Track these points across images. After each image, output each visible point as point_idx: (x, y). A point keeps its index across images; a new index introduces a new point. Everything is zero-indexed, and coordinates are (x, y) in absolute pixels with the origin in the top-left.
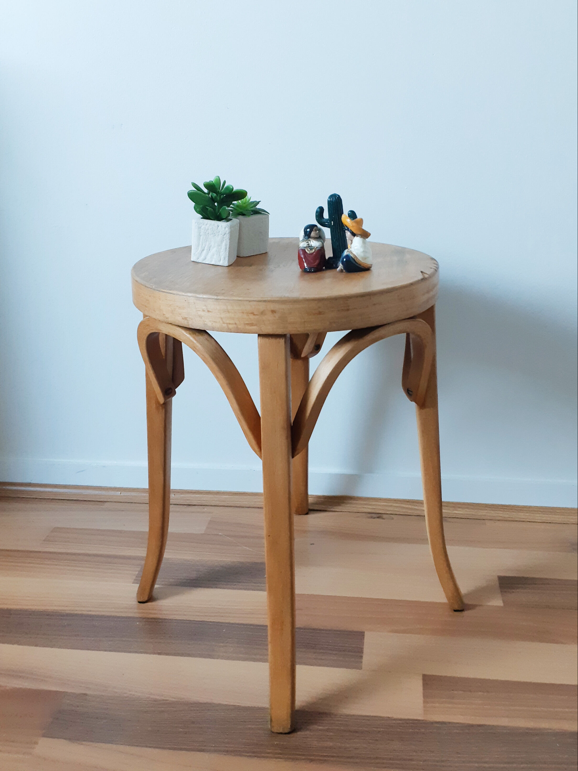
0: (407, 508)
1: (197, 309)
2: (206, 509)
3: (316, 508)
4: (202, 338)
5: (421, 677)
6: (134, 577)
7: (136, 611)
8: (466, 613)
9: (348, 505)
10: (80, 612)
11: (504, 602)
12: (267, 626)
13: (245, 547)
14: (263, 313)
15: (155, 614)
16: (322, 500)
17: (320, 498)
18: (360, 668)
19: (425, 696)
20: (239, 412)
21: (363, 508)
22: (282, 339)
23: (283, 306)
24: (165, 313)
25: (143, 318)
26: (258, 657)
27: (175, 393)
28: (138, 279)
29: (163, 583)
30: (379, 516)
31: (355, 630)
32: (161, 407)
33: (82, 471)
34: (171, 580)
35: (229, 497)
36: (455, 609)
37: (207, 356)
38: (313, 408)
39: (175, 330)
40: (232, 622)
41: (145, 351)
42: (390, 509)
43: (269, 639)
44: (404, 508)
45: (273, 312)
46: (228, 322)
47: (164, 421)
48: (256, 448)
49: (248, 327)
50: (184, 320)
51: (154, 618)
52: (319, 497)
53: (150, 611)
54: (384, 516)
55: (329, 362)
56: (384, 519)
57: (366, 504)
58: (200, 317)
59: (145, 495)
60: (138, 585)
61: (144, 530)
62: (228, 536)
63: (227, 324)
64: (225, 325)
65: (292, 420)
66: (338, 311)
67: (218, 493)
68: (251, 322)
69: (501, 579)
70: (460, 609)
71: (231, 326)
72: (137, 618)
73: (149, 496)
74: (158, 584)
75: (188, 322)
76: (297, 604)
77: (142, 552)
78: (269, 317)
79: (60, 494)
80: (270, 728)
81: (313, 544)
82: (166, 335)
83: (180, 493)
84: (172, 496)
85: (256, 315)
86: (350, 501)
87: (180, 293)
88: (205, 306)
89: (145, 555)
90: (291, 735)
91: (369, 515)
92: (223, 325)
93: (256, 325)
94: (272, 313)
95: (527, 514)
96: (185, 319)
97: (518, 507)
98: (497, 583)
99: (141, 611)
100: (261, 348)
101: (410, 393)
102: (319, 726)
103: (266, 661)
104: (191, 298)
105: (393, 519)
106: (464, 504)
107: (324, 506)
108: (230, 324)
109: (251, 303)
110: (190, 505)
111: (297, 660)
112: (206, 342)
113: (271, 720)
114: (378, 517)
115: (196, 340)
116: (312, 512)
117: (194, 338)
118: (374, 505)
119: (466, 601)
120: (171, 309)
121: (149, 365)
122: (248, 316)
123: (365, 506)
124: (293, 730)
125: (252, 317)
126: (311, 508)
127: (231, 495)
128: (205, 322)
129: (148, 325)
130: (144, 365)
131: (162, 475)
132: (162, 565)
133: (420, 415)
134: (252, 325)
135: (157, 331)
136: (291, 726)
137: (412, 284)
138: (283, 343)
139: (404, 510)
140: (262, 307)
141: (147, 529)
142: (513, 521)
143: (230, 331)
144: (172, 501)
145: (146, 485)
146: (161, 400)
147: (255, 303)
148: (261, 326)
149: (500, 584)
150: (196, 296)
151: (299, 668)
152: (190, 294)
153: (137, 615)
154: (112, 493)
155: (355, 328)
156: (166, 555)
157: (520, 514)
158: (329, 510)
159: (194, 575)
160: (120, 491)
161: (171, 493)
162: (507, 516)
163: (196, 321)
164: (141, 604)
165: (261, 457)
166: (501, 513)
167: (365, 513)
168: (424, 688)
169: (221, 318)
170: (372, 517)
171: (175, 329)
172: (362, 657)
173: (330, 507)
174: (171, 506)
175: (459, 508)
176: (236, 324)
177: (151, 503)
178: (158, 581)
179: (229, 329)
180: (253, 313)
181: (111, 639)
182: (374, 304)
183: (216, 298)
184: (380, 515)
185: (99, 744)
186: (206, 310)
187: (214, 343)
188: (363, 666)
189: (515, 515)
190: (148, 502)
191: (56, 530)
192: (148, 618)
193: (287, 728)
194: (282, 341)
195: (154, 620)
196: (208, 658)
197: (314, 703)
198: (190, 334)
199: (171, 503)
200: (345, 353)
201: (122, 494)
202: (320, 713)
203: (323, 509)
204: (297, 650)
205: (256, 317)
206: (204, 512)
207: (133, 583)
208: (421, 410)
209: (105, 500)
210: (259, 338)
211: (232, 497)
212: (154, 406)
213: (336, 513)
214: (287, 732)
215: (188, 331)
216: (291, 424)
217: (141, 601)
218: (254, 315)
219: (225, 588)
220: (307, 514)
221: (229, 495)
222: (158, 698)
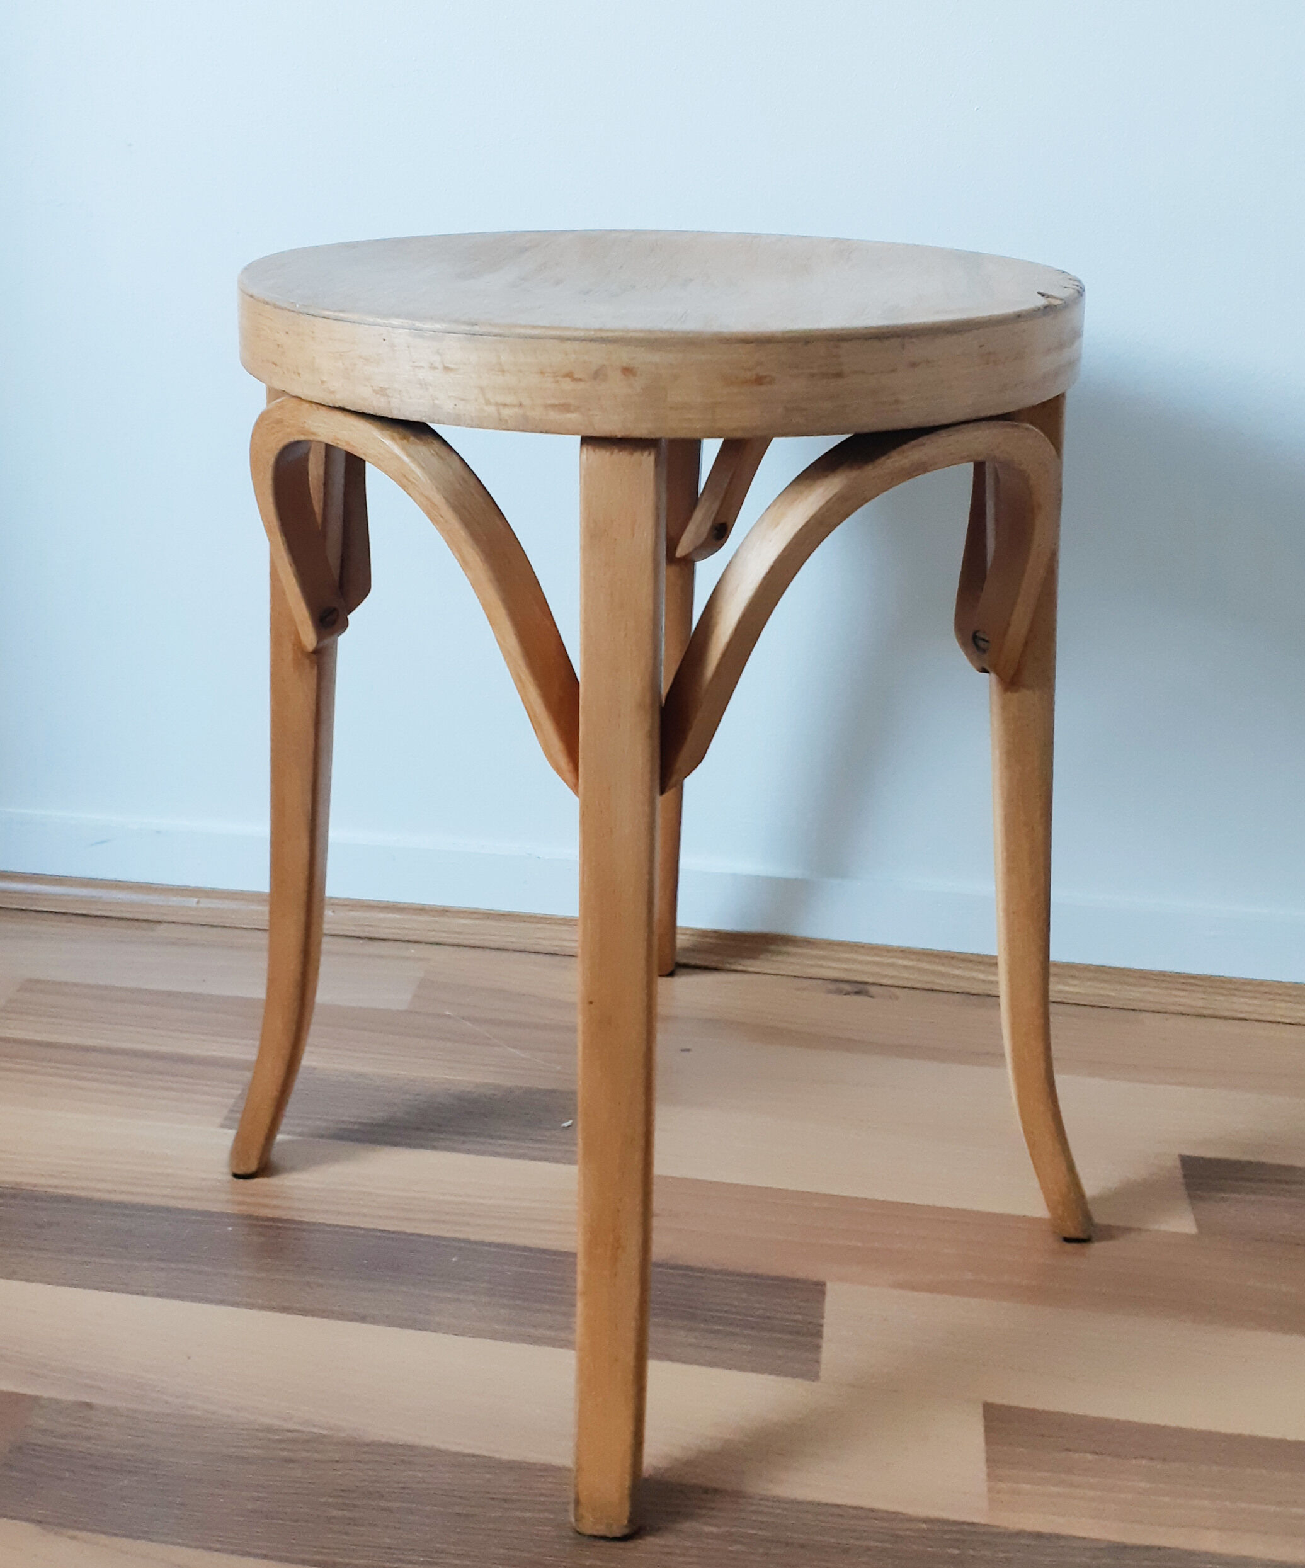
0: (933, 972)
1: (416, 364)
2: (413, 950)
3: (693, 962)
4: (424, 450)
5: (980, 1410)
6: (225, 1112)
7: (229, 1197)
8: (1096, 1247)
9: (780, 958)
10: (83, 1194)
11: (1199, 1225)
12: (574, 1255)
13: (512, 1050)
14: (598, 375)
15: (276, 1207)
16: (712, 941)
17: (707, 937)
18: (814, 1376)
19: (991, 1461)
20: (521, 662)
21: (821, 966)
22: (650, 454)
23: (656, 357)
24: (325, 379)
25: (269, 402)
26: (541, 1332)
27: (345, 625)
28: (254, 291)
29: (298, 1130)
30: (860, 989)
31: (800, 1275)
32: (307, 662)
33: (102, 842)
34: (318, 1123)
35: (472, 922)
36: (1067, 1235)
37: (438, 499)
38: (724, 655)
39: (353, 428)
40: (473, 1237)
41: (270, 500)
42: (890, 972)
43: (580, 1284)
44: (925, 971)
45: (627, 371)
46: (500, 399)
47: (315, 697)
48: (563, 761)
49: (554, 415)
50: (378, 396)
51: (273, 1219)
52: (705, 934)
53: (267, 1201)
54: (873, 990)
55: (777, 525)
56: (871, 997)
57: (823, 958)
58: (423, 385)
59: (260, 908)
60: (232, 1133)
61: (255, 996)
62: (469, 1019)
63: (497, 404)
64: (491, 409)
65: (664, 690)
66: (812, 375)
67: (444, 911)
68: (562, 401)
69: (1188, 1162)
70: (1082, 1236)
71: (506, 412)
72: (228, 1215)
73: (271, 913)
74: (284, 1133)
75: (389, 402)
76: (658, 1202)
77: (246, 1050)
78: (617, 386)
79: (47, 897)
80: (574, 1525)
81: (688, 1050)
82: (328, 447)
83: (347, 908)
84: (328, 913)
85: (580, 380)
86: (784, 949)
87: (371, 319)
88: (438, 353)
89: (252, 1056)
90: (630, 1544)
91: (832, 986)
92: (486, 408)
93: (577, 409)
94: (625, 374)
95: (1256, 1002)
96: (382, 391)
97: (1230, 980)
98: (1179, 1173)
99: (240, 1198)
100: (589, 479)
101: (982, 644)
102: (706, 1524)
103: (567, 1344)
104: (401, 331)
105: (897, 998)
106: (1087, 968)
107: (716, 958)
108: (505, 405)
109: (568, 345)
110: (371, 939)
111: (651, 1348)
112: (435, 461)
113: (577, 1502)
114: (857, 993)
115: (409, 455)
116: (684, 970)
117: (404, 449)
118: (847, 960)
119: (1099, 1218)
120: (343, 364)
121: (279, 539)
122: (557, 382)
123: (824, 963)
124: (635, 1532)
125: (567, 385)
126: (683, 960)
127: (478, 919)
128: (438, 399)
129: (280, 422)
130: (267, 543)
131: (305, 842)
132: (299, 1084)
133: (1004, 707)
134: (565, 408)
135: (302, 438)
136: (630, 1521)
137: (1019, 317)
138: (652, 464)
139: (925, 978)
140: (596, 356)
141: (259, 992)
142: (1216, 1017)
143: (503, 425)
144: (327, 927)
145: (262, 883)
146: (309, 639)
147: (576, 345)
148: (591, 413)
149: (1185, 1176)
150: (414, 325)
151: (656, 1369)
152: (395, 322)
153: (230, 1209)
154: (175, 900)
155: (859, 430)
156: (308, 1060)
157: (1235, 999)
158: (728, 966)
159: (379, 1114)
160: (197, 897)
161: (326, 907)
162: (1201, 1003)
163: (410, 398)
164: (241, 1180)
165: (575, 787)
166: (1183, 997)
167: (823, 979)
168: (988, 1441)
169: (482, 389)
170: (840, 992)
171: (353, 426)
172: (818, 1348)
173: (732, 961)
174: (325, 939)
175: (1073, 977)
176: (521, 405)
177: (273, 929)
178: (285, 1123)
179: (500, 420)
180: (569, 375)
181: (162, 1265)
182: (914, 365)
183: (469, 331)
184: (861, 986)
185: (115, 1539)
186: (440, 367)
187: (458, 463)
188: (823, 1373)
189: (1222, 1003)
190: (267, 928)
191: (31, 985)
192: (257, 1218)
193: (619, 1524)
194: (647, 460)
195: (271, 1223)
196: (410, 1327)
197: (689, 1463)
198: (393, 439)
199: (325, 931)
200: (822, 503)
201: (201, 905)
202: (706, 1491)
203: (713, 965)
204: (653, 1320)
205: (581, 386)
206: (408, 958)
207: (223, 1126)
208: (1009, 694)
209: (159, 918)
210: (585, 449)
211: (477, 922)
212: (289, 655)
213: (746, 977)
214: (618, 1535)
215: (388, 430)
216: (661, 702)
217: (239, 1172)
218: (574, 380)
219: (459, 1151)
220: (671, 974)
221: (471, 918)
222: (277, 1423)
